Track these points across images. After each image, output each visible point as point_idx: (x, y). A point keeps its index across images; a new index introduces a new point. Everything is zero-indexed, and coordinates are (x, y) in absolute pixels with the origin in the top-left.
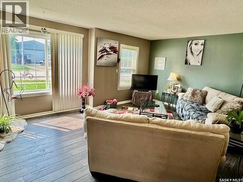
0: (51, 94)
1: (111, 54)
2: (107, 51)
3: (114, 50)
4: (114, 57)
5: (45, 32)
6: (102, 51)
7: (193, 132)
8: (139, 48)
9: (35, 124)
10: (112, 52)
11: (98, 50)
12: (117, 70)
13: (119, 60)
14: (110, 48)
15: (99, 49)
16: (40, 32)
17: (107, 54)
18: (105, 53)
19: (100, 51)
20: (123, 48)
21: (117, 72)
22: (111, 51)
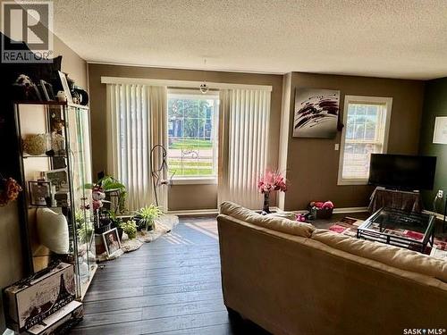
0: (217, 182)
1: (323, 116)
2: (314, 110)
3: (330, 107)
4: (330, 120)
5: (205, 90)
6: (303, 111)
7: (391, 270)
8: (392, 99)
9: (188, 224)
10: (326, 112)
11: (297, 110)
12: (337, 146)
13: (340, 126)
14: (321, 105)
15: (298, 107)
16: (198, 89)
17: (315, 116)
18: (311, 115)
19: (299, 112)
20: (351, 102)
21: (337, 148)
22: (325, 110)
